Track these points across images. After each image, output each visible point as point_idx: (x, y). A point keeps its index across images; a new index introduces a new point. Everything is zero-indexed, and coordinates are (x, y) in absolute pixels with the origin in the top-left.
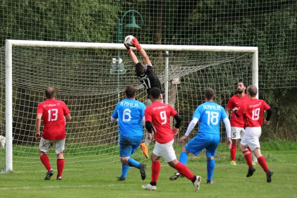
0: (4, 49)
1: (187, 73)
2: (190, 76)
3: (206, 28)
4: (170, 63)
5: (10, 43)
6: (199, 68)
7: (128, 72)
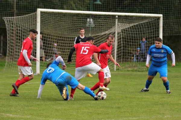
0: (36, 13)
1: (127, 27)
2: (128, 28)
3: (135, 5)
4: (118, 22)
5: (39, 10)
6: (133, 25)
7: (95, 26)
